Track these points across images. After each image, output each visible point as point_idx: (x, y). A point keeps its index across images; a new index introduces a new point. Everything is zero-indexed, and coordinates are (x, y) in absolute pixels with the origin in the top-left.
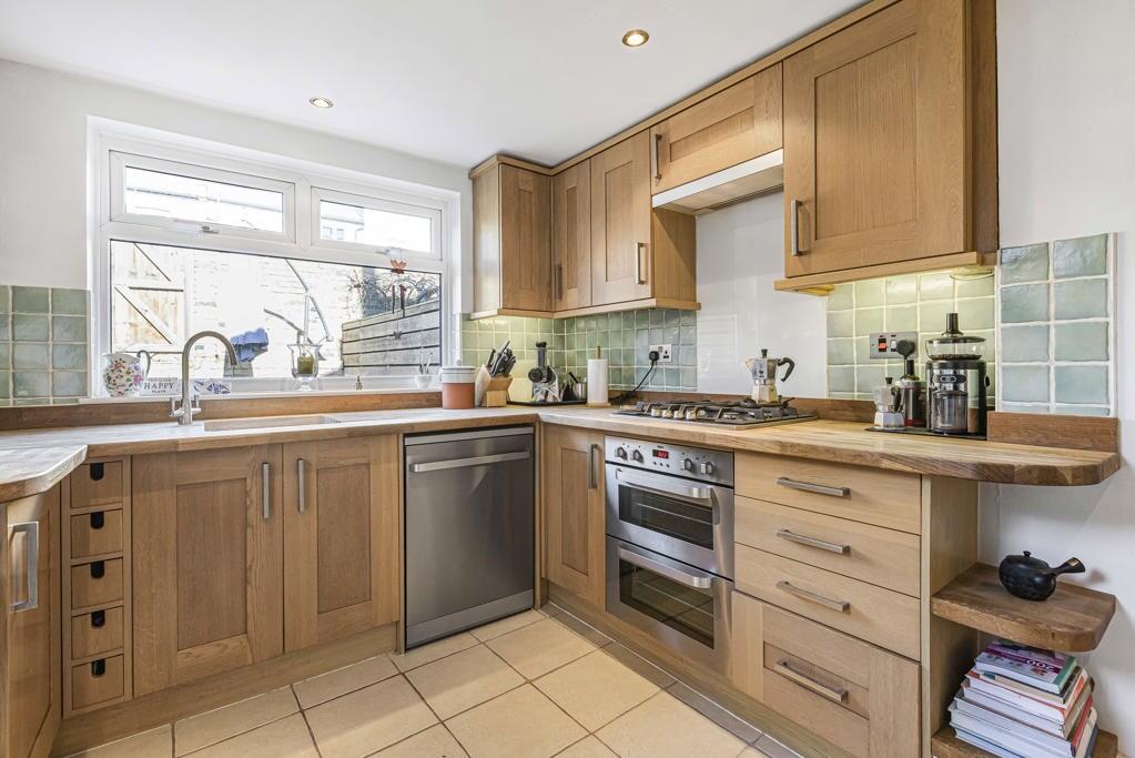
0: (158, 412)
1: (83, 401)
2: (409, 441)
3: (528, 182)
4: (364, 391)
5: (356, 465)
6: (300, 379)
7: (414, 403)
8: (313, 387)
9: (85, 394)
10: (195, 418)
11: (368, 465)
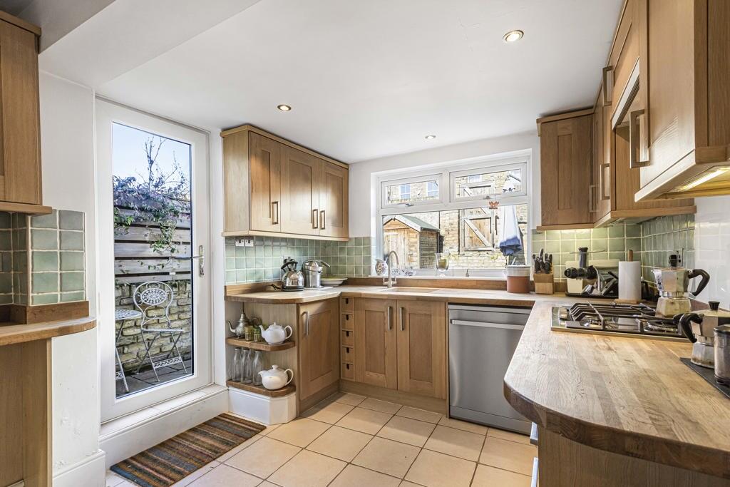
0: (378, 282)
1: (369, 276)
2: (450, 307)
3: (567, 128)
4: (470, 278)
5: (425, 315)
6: (440, 270)
7: (495, 287)
8: (446, 275)
9: (370, 274)
10: (393, 285)
11: (431, 315)
